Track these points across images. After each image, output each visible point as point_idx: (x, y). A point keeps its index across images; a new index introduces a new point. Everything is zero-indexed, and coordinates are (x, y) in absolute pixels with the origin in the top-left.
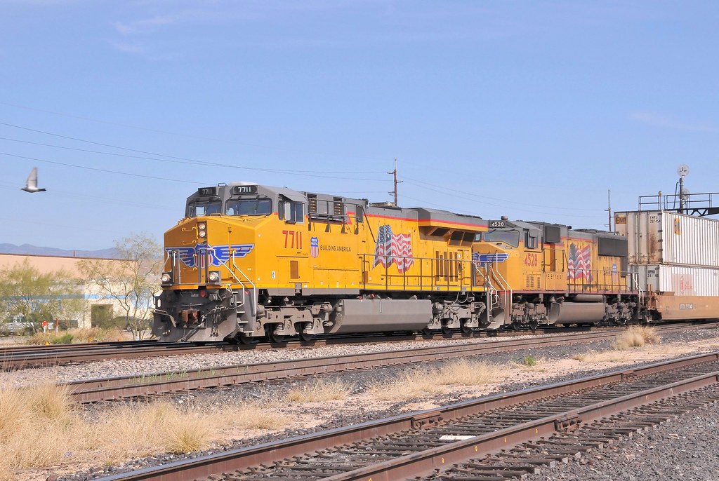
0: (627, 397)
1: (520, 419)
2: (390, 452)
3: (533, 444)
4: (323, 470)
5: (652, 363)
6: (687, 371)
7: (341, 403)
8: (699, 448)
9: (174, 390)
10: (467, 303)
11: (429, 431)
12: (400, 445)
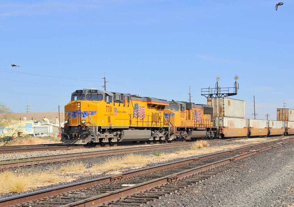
0: (196, 168)
1: (154, 177)
2: (101, 191)
3: (159, 187)
4: (74, 199)
5: (206, 155)
6: (219, 158)
7: (82, 172)
8: (223, 188)
9: (13, 167)
10: (162, 131)
11: (117, 183)
12: (106, 188)
